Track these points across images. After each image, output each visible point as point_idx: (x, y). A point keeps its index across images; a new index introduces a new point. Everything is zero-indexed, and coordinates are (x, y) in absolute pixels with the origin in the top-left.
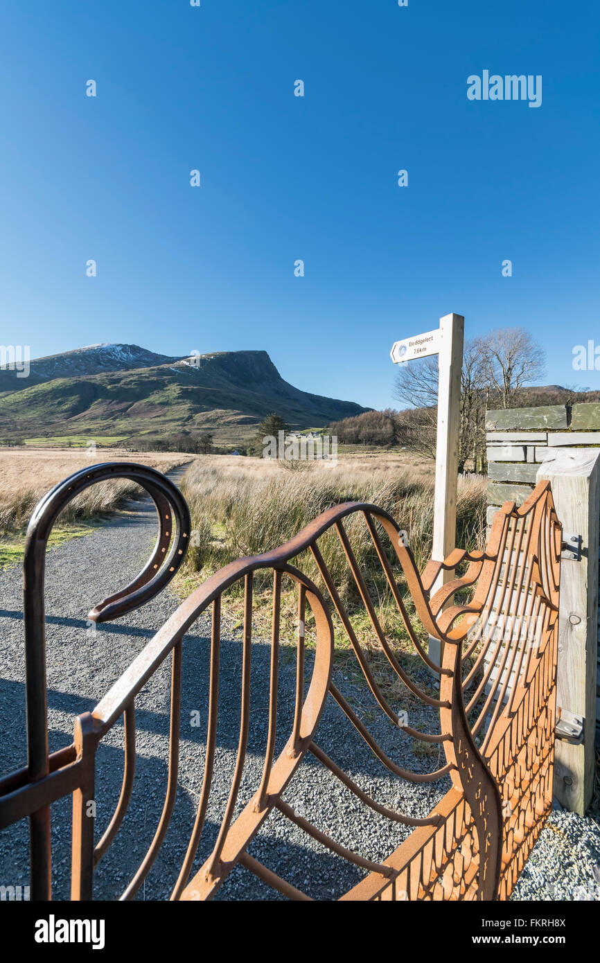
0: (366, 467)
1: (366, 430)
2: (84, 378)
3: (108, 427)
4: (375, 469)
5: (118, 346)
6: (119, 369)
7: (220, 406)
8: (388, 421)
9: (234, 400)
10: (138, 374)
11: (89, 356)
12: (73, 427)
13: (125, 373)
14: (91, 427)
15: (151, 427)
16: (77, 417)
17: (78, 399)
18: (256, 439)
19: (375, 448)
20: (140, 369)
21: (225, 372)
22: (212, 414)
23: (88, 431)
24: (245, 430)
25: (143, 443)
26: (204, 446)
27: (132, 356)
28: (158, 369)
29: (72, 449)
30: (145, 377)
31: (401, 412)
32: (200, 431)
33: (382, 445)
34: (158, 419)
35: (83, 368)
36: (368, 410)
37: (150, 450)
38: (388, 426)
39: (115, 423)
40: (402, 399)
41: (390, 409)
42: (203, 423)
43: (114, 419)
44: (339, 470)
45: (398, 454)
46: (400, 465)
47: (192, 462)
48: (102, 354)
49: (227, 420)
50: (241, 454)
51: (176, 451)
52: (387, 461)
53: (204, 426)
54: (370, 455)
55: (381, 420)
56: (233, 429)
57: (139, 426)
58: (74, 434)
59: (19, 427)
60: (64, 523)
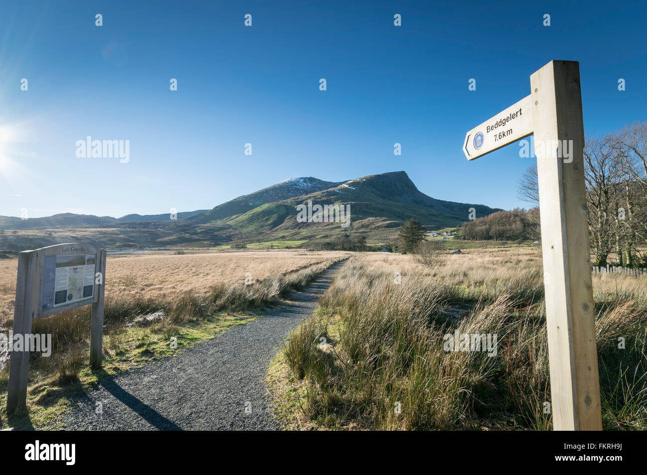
0: (497, 261)
1: (496, 228)
2: (280, 202)
3: (295, 234)
4: (506, 262)
5: (301, 179)
6: (302, 194)
7: (372, 215)
8: (518, 219)
9: (382, 210)
10: (314, 197)
11: (283, 188)
12: (275, 235)
13: (305, 197)
14: (285, 234)
15: (322, 233)
16: (276, 228)
17: (277, 216)
18: (398, 239)
19: (506, 243)
20: (315, 193)
21: (374, 189)
22: (365, 221)
23: (283, 237)
24: (391, 232)
25: (317, 244)
26: (360, 246)
27: (309, 184)
28: (327, 192)
29: (274, 250)
30: (319, 198)
31: (530, 210)
32: (357, 234)
33: (513, 240)
34: (328, 227)
35: (280, 195)
36: (496, 210)
37: (322, 249)
38: (518, 223)
39: (300, 231)
40: (529, 199)
41: (518, 208)
42: (360, 228)
43: (299, 229)
44: (471, 263)
45: (531, 248)
46: (533, 258)
47: (348, 259)
48: (292, 185)
49: (377, 225)
50: (388, 251)
51: (340, 250)
52: (519, 255)
53: (360, 231)
54: (501, 249)
55: (510, 218)
56: (382, 232)
57: (315, 232)
58: (275, 240)
59: (244, 237)
60: (238, 311)
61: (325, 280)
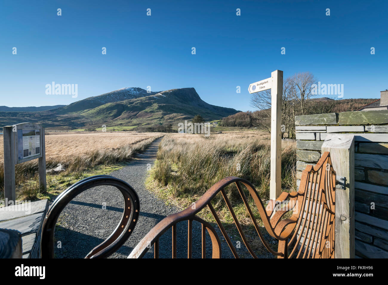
0: (239, 137)
1: (238, 121)
2: (119, 102)
3: (129, 122)
4: (243, 137)
5: (132, 88)
6: (133, 98)
7: (175, 112)
8: (248, 116)
9: (181, 109)
10: (140, 100)
11: (120, 93)
12: (115, 123)
13: (135, 100)
14: (122, 123)
15: (146, 122)
16: (116, 118)
17: (117, 111)
19: (243, 128)
20: (142, 98)
21: (177, 97)
22: (172, 115)
23: (121, 124)
25: (143, 129)
26: (169, 129)
27: (138, 92)
28: (149, 97)
29: (115, 132)
30: (144, 101)
31: (254, 112)
32: (167, 123)
33: (246, 127)
34: (149, 118)
35: (118, 98)
36: (239, 111)
37: (146, 131)
38: (248, 118)
39: (132, 120)
40: (254, 106)
41: (249, 111)
42: (168, 119)
43: (131, 119)
44: (227, 138)
45: (254, 130)
46: (254, 135)
47: (164, 136)
48: (126, 92)
49: (178, 118)
51: (157, 132)
52: (248, 134)
53: (168, 121)
54: (240, 131)
55: (245, 116)
56: (181, 122)
57: (142, 121)
58: (116, 126)
59: (94, 123)
60: (111, 164)
61: (153, 148)
